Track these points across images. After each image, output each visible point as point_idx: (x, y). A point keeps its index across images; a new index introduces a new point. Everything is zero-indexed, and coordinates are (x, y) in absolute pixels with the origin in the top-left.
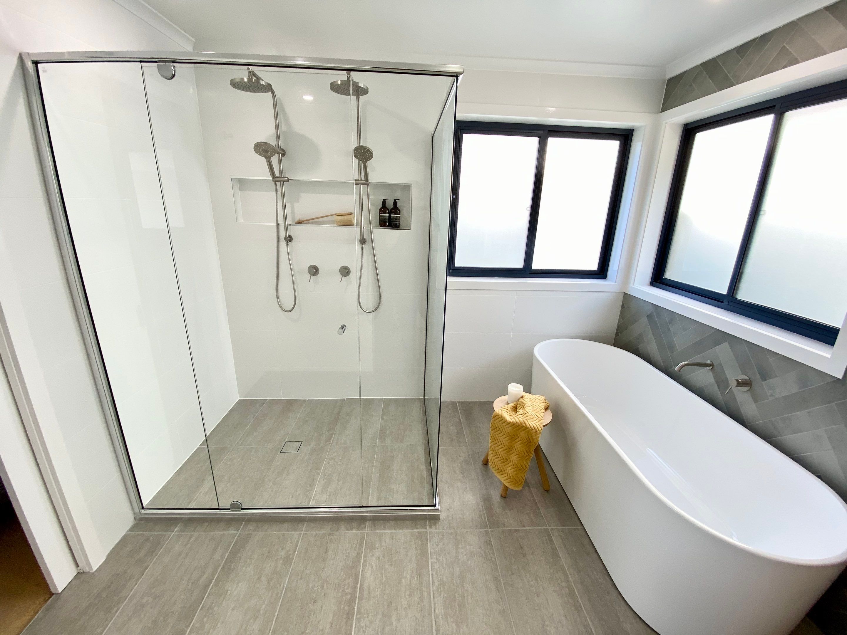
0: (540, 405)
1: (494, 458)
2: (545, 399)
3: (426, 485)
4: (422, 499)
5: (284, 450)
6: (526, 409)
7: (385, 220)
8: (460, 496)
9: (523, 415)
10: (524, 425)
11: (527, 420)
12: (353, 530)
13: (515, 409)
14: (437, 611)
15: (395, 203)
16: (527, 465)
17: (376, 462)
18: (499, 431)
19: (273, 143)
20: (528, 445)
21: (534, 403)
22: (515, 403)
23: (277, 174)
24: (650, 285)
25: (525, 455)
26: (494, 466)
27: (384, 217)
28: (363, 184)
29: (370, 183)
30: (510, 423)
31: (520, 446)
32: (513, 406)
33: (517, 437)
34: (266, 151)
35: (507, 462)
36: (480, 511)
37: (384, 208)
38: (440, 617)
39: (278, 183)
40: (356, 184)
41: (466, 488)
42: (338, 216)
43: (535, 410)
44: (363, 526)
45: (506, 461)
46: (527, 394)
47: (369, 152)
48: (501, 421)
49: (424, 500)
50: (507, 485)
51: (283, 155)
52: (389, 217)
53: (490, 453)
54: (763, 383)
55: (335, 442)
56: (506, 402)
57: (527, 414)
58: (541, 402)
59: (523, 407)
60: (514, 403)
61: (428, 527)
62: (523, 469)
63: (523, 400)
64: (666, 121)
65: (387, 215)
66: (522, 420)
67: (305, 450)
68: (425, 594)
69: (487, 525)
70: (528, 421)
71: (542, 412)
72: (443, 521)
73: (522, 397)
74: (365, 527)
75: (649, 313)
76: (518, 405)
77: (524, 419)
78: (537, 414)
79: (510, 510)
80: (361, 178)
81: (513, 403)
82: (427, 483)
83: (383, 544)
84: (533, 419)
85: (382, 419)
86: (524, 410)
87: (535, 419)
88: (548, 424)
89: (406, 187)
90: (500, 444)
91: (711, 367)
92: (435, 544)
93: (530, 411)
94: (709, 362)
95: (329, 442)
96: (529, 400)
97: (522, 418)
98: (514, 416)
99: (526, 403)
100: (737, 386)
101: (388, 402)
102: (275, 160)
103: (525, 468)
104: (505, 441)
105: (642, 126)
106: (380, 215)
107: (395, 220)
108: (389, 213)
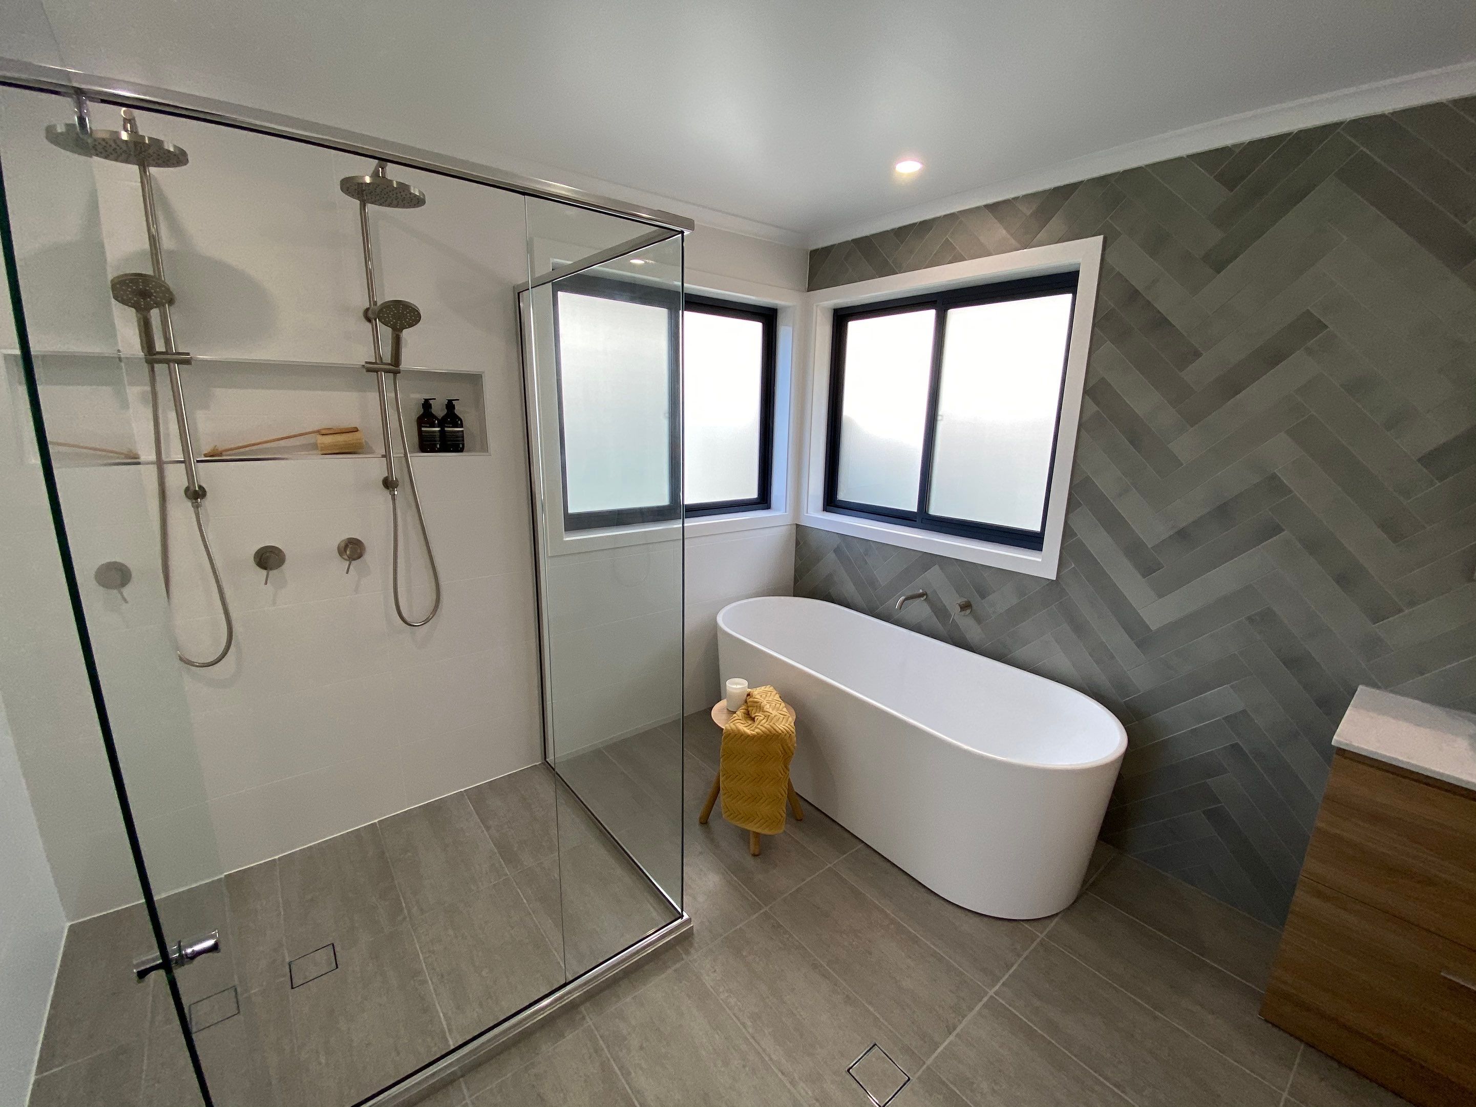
0: (775, 699)
2: (775, 689)
4: (653, 919)
5: (297, 982)
6: (765, 709)
7: (430, 439)
9: (765, 719)
10: (774, 732)
11: (774, 724)
12: (566, 1035)
13: (749, 715)
14: (774, 1057)
15: (450, 405)
17: (530, 904)
20: (783, 760)
21: (767, 699)
24: (823, 511)
27: (430, 434)
28: (387, 371)
30: (754, 736)
32: (743, 713)
33: (768, 753)
37: (426, 415)
38: (784, 1061)
39: (161, 367)
40: (370, 370)
42: (322, 435)
43: (774, 708)
44: (578, 1017)
47: (414, 314)
48: (740, 738)
49: (657, 918)
54: (983, 601)
55: (415, 910)
56: (729, 710)
57: (770, 716)
58: (773, 693)
59: (760, 708)
60: (743, 708)
61: (684, 956)
63: (754, 698)
64: (818, 304)
65: (436, 429)
66: (769, 726)
67: (355, 956)
68: (744, 1047)
69: (760, 905)
71: (782, 707)
72: (699, 934)
73: (750, 694)
74: (584, 1018)
75: (836, 546)
76: (750, 709)
77: (771, 724)
78: (779, 712)
81: (740, 708)
83: (633, 1022)
85: (488, 828)
86: (763, 711)
89: (474, 380)
91: (925, 597)
92: (710, 972)
93: (770, 710)
94: (921, 591)
95: (400, 918)
96: (761, 696)
97: (767, 723)
98: (754, 725)
99: (758, 701)
100: (960, 611)
101: (478, 796)
105: (789, 307)
106: (419, 428)
107: (454, 439)
108: (441, 425)
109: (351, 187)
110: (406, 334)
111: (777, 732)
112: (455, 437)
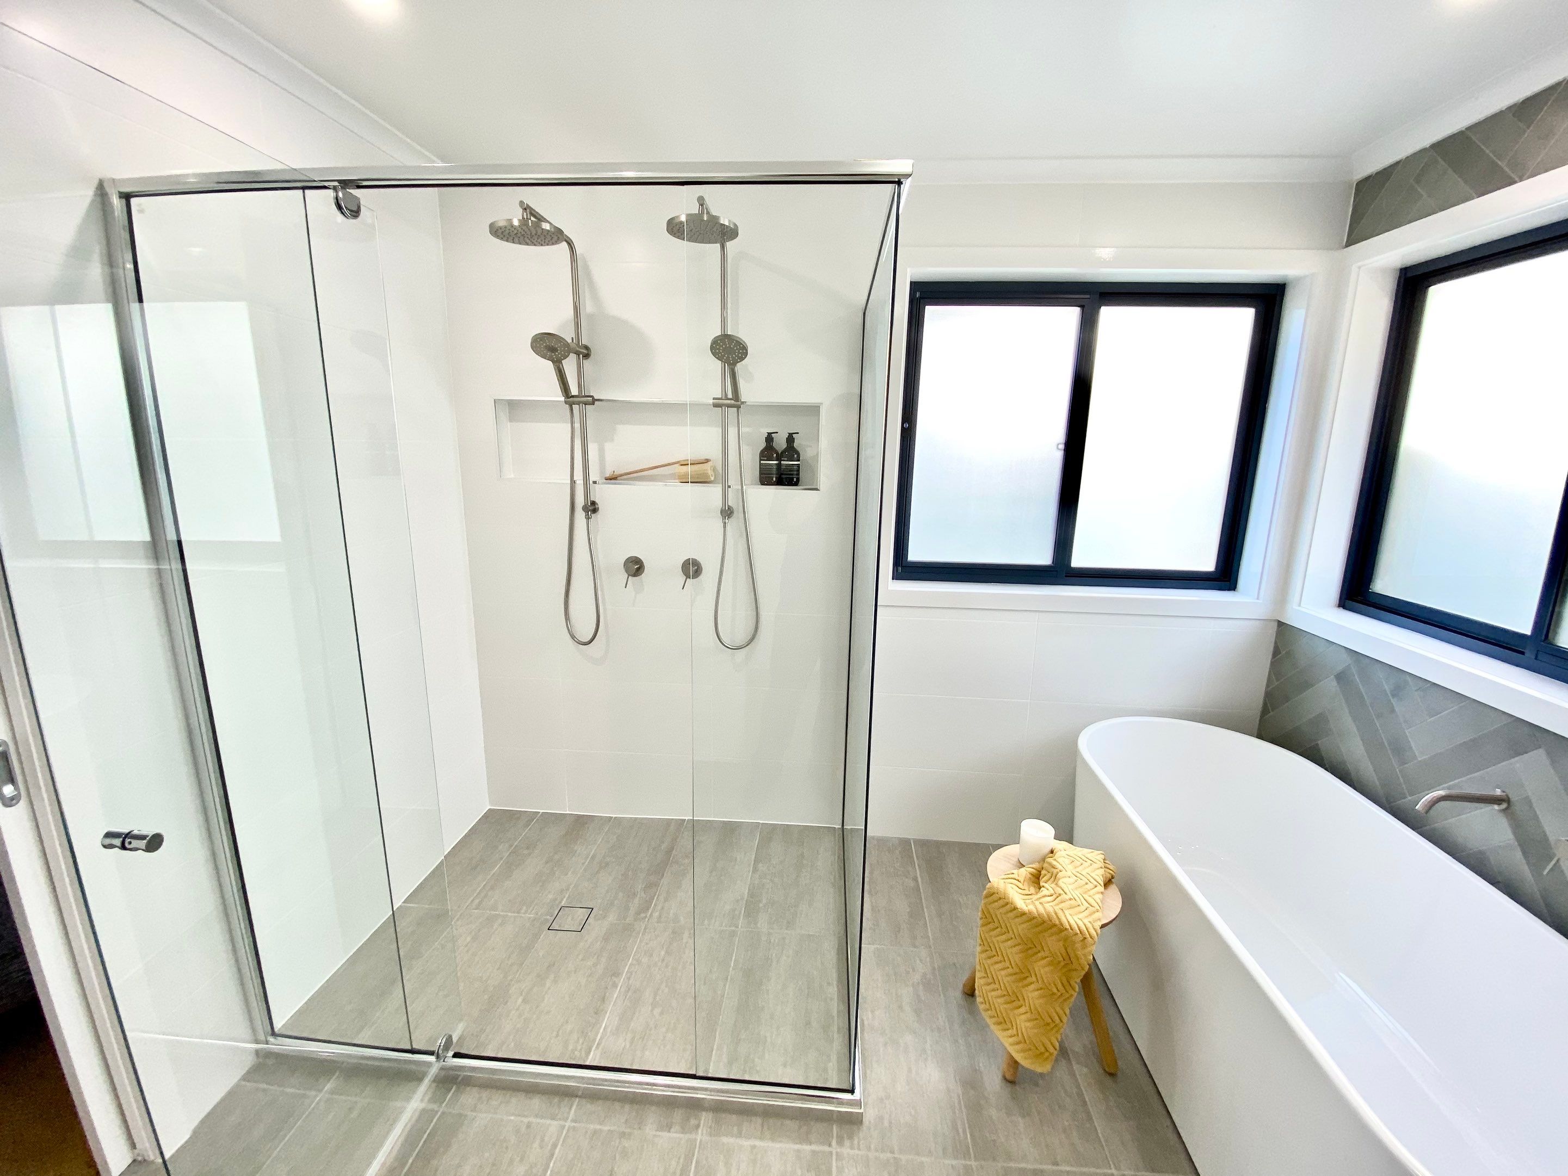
0: (1093, 875)
1: (988, 988)
2: (1104, 860)
3: (836, 1036)
4: (825, 1070)
5: (555, 926)
6: (1060, 882)
7: (770, 472)
8: (910, 1070)
9: (1055, 896)
10: (1057, 922)
11: (1062, 910)
12: (672, 1130)
13: (1036, 879)
15: (790, 439)
16: (1061, 1012)
17: (733, 969)
18: (999, 929)
19: (568, 335)
20: (1064, 970)
21: (1078, 869)
22: (1036, 865)
23: (574, 391)
24: (1339, 607)
25: (1058, 991)
26: (987, 1006)
27: (769, 467)
28: (729, 406)
29: (743, 403)
31: (1047, 969)
32: (1030, 873)
33: (1039, 948)
34: (553, 350)
35: (1015, 1004)
36: (954, 1113)
37: (768, 450)
39: (575, 407)
40: (715, 406)
41: (924, 1050)
42: (681, 465)
43: (1081, 887)
44: (693, 1124)
45: (1014, 999)
46: (1064, 845)
47: (740, 347)
48: (1003, 906)
49: (830, 1072)
50: (1018, 1057)
51: (587, 356)
52: (779, 465)
53: (978, 975)
55: (656, 914)
56: (1017, 860)
57: (1064, 896)
58: (1095, 866)
59: (1054, 877)
60: (1034, 866)
61: (834, 1143)
62: (1053, 1025)
63: (1055, 859)
65: (775, 462)
67: (597, 928)
69: (968, 1150)
70: (1067, 913)
71: (1098, 893)
72: (869, 1129)
73: (1052, 852)
74: (698, 1126)
75: (1342, 670)
76: (1043, 872)
77: (1057, 908)
78: (1086, 896)
79: (1024, 1117)
80: (726, 395)
81: (1031, 866)
82: (839, 1031)
84: (1077, 909)
85: (755, 870)
86: (1056, 884)
87: (1082, 908)
88: (1111, 922)
89: (813, 410)
90: (1000, 958)
91: (1504, 806)
93: (1070, 887)
94: (1498, 792)
95: (643, 915)
96: (1067, 861)
97: (1051, 904)
98: (1035, 897)
99: (1060, 867)
101: (769, 833)
102: (569, 366)
103: (1057, 1021)
104: (1014, 954)
105: (1305, 277)
106: (760, 462)
107: (789, 473)
108: (779, 458)
109: (674, 228)
110: (739, 367)
111: (1062, 924)
112: (790, 471)
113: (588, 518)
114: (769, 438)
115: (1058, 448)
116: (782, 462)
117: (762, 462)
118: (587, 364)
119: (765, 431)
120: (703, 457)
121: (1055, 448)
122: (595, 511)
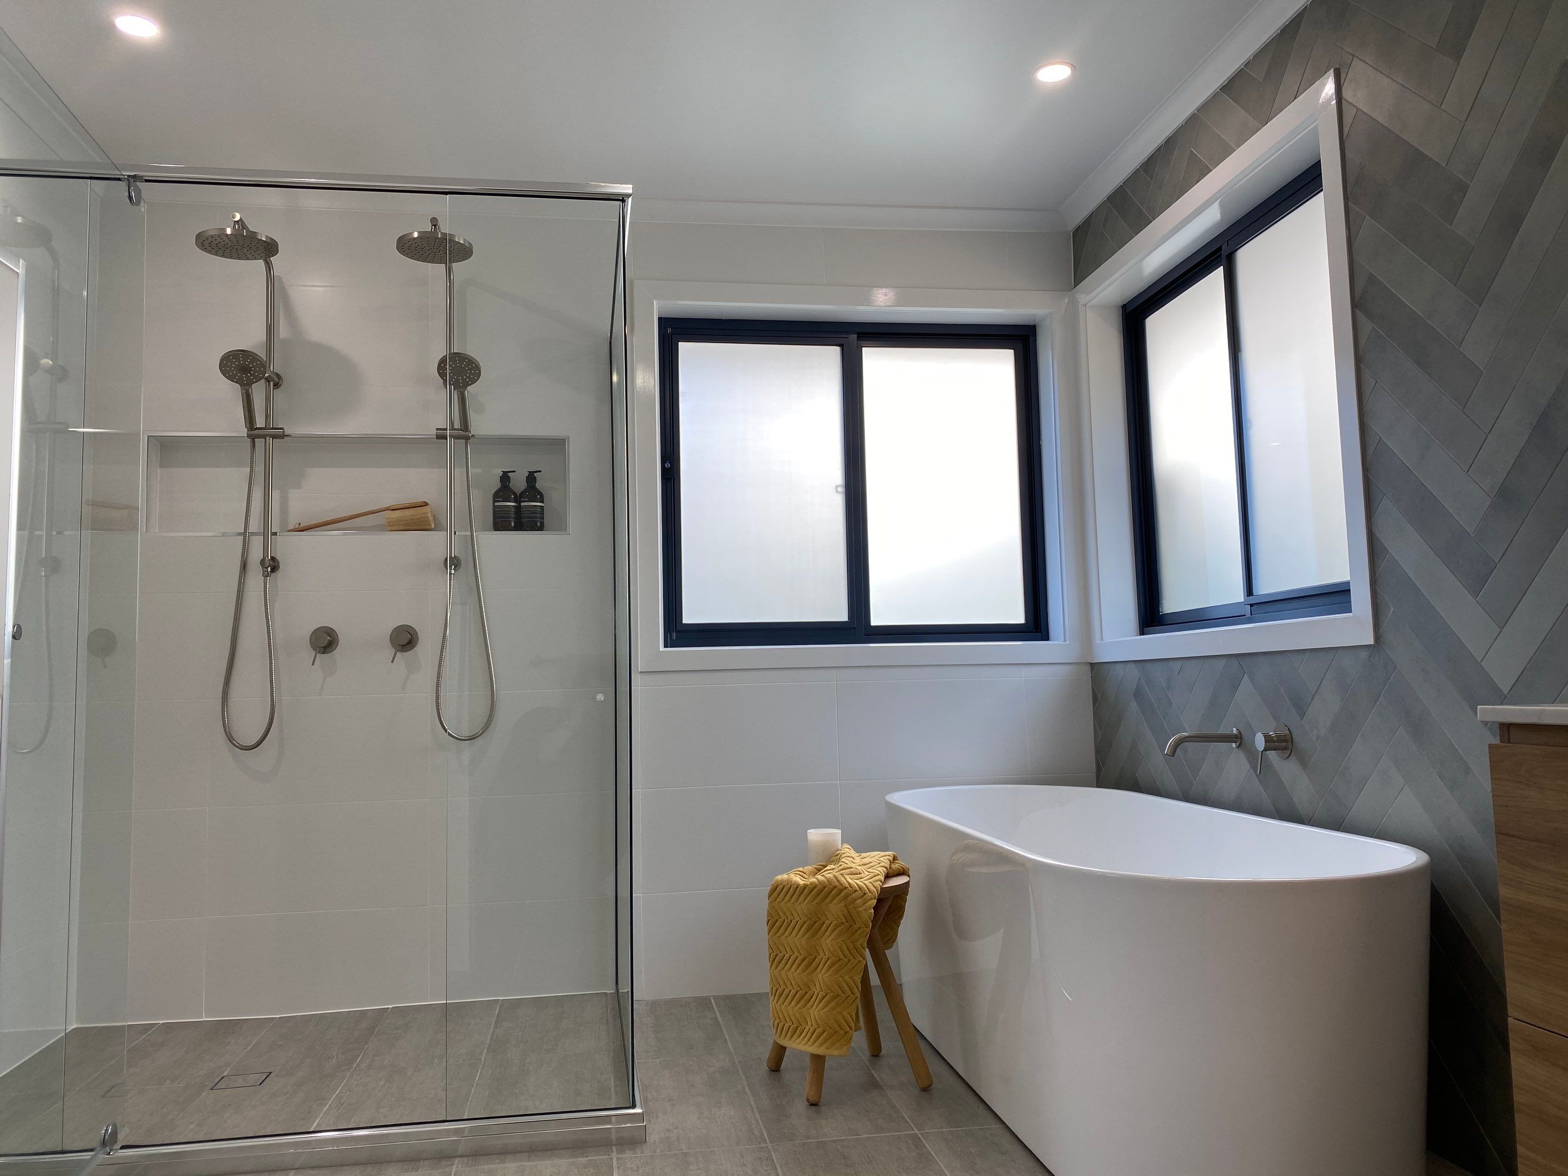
5: (220, 1087)
7: (506, 515)
19: (260, 353)
23: (260, 422)
24: (1140, 634)
27: (506, 509)
28: (455, 438)
29: (472, 435)
31: (833, 938)
33: (823, 918)
34: (245, 372)
37: (504, 487)
39: (259, 442)
42: (393, 510)
47: (472, 367)
48: (787, 894)
51: (277, 385)
52: (518, 509)
55: (365, 1065)
65: (513, 504)
77: (836, 874)
80: (452, 424)
89: (557, 445)
91: (1238, 742)
94: (1234, 731)
95: (347, 1067)
101: (512, 1004)
102: (258, 393)
104: (800, 939)
106: (494, 504)
107: (531, 515)
108: (518, 499)
109: (407, 247)
110: (470, 392)
112: (532, 513)
113: (266, 575)
114: (505, 477)
115: (837, 491)
116: (523, 504)
117: (496, 504)
118: (278, 395)
119: (499, 472)
120: (420, 499)
121: (834, 490)
122: (275, 569)
